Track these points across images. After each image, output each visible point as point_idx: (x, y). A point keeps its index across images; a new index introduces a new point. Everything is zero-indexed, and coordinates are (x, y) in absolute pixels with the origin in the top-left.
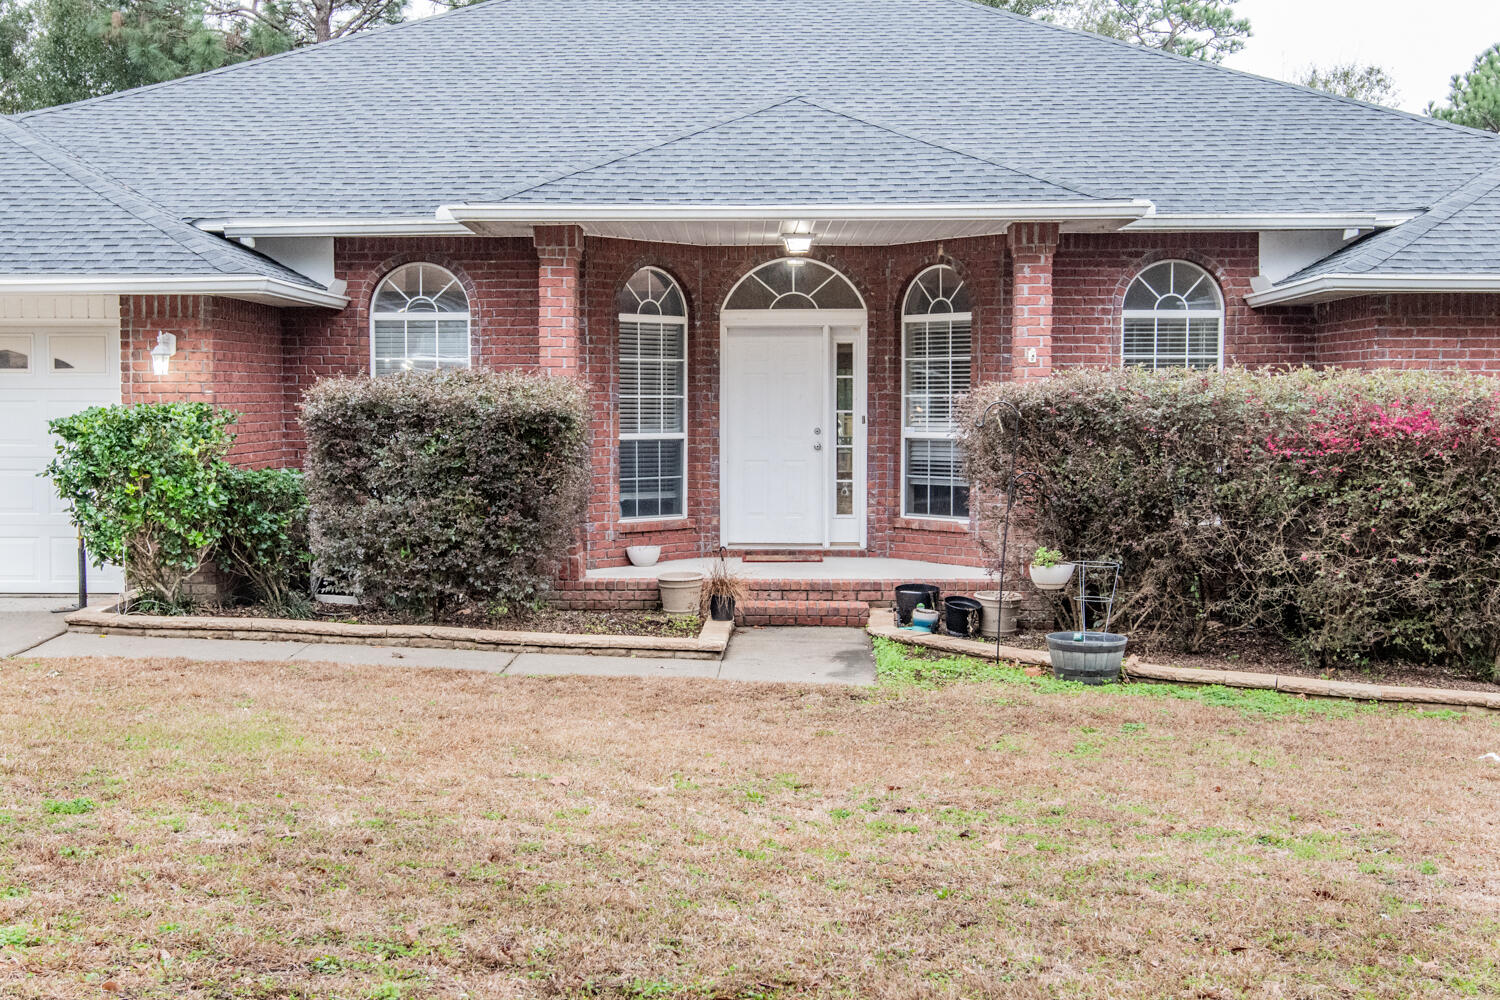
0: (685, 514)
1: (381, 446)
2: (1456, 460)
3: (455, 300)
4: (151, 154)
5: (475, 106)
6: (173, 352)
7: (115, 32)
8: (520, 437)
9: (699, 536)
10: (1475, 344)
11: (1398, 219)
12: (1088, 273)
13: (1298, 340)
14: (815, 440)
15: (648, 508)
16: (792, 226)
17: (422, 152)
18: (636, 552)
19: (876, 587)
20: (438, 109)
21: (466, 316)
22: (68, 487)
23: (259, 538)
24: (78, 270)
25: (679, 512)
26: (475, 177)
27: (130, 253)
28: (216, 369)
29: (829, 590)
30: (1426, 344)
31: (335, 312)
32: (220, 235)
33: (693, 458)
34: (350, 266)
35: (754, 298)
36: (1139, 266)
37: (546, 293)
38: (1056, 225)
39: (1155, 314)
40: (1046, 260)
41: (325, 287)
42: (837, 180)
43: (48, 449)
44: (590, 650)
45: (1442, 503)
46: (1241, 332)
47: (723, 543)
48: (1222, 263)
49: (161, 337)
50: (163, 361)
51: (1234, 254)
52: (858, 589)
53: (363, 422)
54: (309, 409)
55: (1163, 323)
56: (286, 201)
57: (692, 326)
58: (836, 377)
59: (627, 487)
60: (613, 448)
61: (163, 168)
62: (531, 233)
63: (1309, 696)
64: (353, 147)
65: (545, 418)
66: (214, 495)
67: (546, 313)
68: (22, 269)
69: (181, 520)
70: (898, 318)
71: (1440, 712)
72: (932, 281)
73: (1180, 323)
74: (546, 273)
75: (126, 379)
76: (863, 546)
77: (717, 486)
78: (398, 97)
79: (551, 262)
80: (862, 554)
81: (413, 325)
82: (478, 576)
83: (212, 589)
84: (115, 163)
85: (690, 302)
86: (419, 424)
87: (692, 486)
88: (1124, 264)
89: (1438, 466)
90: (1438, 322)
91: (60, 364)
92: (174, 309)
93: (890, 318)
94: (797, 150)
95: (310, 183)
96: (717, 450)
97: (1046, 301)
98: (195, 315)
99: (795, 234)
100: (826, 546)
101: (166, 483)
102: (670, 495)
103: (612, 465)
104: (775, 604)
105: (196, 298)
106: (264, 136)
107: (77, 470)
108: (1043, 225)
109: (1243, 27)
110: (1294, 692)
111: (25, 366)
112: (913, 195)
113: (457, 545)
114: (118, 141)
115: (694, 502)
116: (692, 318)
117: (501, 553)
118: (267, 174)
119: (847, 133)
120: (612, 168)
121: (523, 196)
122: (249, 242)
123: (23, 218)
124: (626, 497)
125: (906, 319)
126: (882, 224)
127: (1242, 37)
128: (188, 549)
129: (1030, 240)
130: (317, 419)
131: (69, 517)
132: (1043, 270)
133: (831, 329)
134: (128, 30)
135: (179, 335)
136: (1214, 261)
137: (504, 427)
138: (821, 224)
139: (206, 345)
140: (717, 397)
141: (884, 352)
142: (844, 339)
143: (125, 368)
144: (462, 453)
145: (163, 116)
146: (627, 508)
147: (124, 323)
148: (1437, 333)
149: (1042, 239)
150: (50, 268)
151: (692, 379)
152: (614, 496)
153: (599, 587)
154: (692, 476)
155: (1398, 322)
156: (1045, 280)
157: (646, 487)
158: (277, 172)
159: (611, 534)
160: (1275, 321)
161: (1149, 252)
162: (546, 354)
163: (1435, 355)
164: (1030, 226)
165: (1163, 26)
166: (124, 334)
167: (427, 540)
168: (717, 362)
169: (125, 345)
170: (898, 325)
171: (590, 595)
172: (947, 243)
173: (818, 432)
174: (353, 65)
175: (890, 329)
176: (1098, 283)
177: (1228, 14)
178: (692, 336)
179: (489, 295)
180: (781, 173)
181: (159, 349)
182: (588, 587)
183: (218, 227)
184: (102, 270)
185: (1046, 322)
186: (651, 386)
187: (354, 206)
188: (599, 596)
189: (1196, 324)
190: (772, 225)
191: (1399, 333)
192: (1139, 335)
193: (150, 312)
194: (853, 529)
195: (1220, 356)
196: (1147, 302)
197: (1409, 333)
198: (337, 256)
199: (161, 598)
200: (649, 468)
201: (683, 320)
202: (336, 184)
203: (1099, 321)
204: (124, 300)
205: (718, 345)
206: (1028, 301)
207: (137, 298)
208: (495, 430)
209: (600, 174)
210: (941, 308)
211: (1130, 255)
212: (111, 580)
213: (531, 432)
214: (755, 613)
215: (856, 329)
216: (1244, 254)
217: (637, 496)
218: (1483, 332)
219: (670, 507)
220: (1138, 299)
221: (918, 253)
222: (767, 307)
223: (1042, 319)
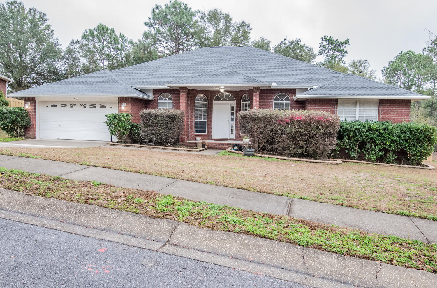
0: (207, 133)
1: (150, 119)
2: (304, 124)
3: (171, 99)
4: (129, 76)
5: (179, 68)
6: (125, 106)
7: (142, 56)
8: (170, 118)
9: (209, 136)
10: (324, 107)
11: (315, 87)
12: (268, 95)
13: (302, 106)
14: (228, 122)
15: (200, 132)
16: (221, 88)
17: (168, 76)
18: (197, 138)
19: (230, 144)
20: (173, 69)
21: (172, 101)
22: (108, 125)
23: (136, 133)
24: (112, 94)
25: (206, 132)
26: (174, 80)
27: (119, 91)
28: (131, 108)
29: (223, 144)
30: (316, 107)
31: (153, 100)
32: (135, 88)
33: (208, 124)
34: (155, 93)
35: (218, 99)
36: (276, 94)
37: (181, 97)
38: (259, 87)
39: (279, 102)
40: (258, 93)
41: (151, 96)
42: (226, 80)
43: (106, 119)
44: (179, 150)
45: (303, 130)
46: (293, 105)
47: (213, 138)
48: (290, 94)
49: (123, 103)
50: (123, 107)
51: (292, 92)
52: (227, 144)
53: (148, 116)
54: (141, 114)
55: (280, 103)
56: (146, 83)
57: (208, 103)
58: (231, 112)
59: (195, 128)
60: (194, 122)
61: (130, 79)
62: (179, 88)
63: (280, 159)
64: (158, 75)
65: (173, 115)
66: (128, 126)
67: (181, 100)
68: (104, 93)
69: (123, 129)
70: (240, 102)
71: (299, 162)
72: (245, 97)
73: (283, 103)
74: (181, 94)
75: (119, 109)
76: (235, 139)
77: (212, 129)
78: (168, 67)
79: (182, 93)
80: (234, 140)
81: (164, 102)
82: (164, 139)
83: (130, 141)
84: (123, 78)
85: (208, 99)
86: (155, 116)
87: (208, 128)
88: (274, 94)
89: (302, 125)
90: (318, 103)
91: (110, 107)
92: (125, 99)
93: (239, 102)
94: (222, 75)
95: (150, 81)
96: (212, 123)
97: (258, 99)
98: (128, 100)
99: (221, 89)
100: (229, 139)
101: (120, 124)
102: (204, 130)
103: (194, 125)
104: (213, 146)
105: (129, 98)
106: (146, 74)
107: (109, 122)
108: (257, 87)
109: (346, 52)
110: (278, 159)
111: (106, 108)
112: (236, 83)
113: (161, 134)
114: (125, 74)
115: (208, 131)
116: (208, 102)
117: (167, 135)
118: (144, 79)
119: (230, 73)
120: (192, 78)
121: (177, 83)
122: (139, 90)
123: (106, 86)
124: (196, 130)
125: (242, 102)
126: (236, 87)
127: (345, 54)
128: (124, 134)
129: (255, 90)
130: (141, 115)
131: (108, 129)
132: (258, 94)
133: (230, 104)
134: (144, 56)
135: (126, 103)
136: (288, 93)
137: (167, 117)
138: (226, 87)
139: (130, 105)
140: (212, 115)
141: (238, 108)
142: (233, 106)
143: (119, 108)
144: (161, 121)
145: (132, 71)
146: (197, 132)
147: (119, 101)
148: (317, 105)
149: (257, 90)
150: (108, 93)
151: (208, 111)
152: (194, 130)
153: (189, 143)
154: (208, 127)
155: (311, 103)
156: (258, 96)
157: (199, 128)
158: (146, 79)
159: (193, 135)
160: (298, 103)
161: (278, 92)
162: (181, 107)
163: (317, 108)
164: (255, 87)
165: (331, 52)
166: (119, 103)
167: (156, 133)
168: (212, 109)
169: (119, 105)
170: (240, 103)
171: (187, 144)
172: (247, 90)
173: (228, 120)
174: (163, 62)
175: (239, 104)
176: (270, 97)
177: (343, 50)
178: (208, 105)
179: (175, 98)
180: (217, 79)
181: (123, 105)
182: (187, 143)
183: (135, 87)
184: (115, 93)
185: (258, 103)
186: (201, 112)
187: (155, 84)
188: (188, 144)
189: (286, 104)
190: (218, 87)
191: (312, 105)
192: (276, 106)
193: (122, 100)
194: (233, 136)
195: (290, 109)
196: (278, 100)
197: (313, 105)
198: (153, 92)
199: (121, 141)
200: (200, 125)
201: (207, 102)
202: (154, 81)
203: (270, 103)
204: (119, 98)
205: (212, 106)
206: (255, 99)
207: (121, 98)
208: (166, 117)
209: (190, 79)
210: (247, 101)
211: (275, 92)
212: (115, 139)
213: (172, 118)
214: (210, 147)
215: (234, 104)
216: (293, 92)
217: (198, 130)
218: (325, 105)
219: (204, 132)
220: (276, 99)
221: (243, 92)
222: (220, 100)
223: (257, 102)
